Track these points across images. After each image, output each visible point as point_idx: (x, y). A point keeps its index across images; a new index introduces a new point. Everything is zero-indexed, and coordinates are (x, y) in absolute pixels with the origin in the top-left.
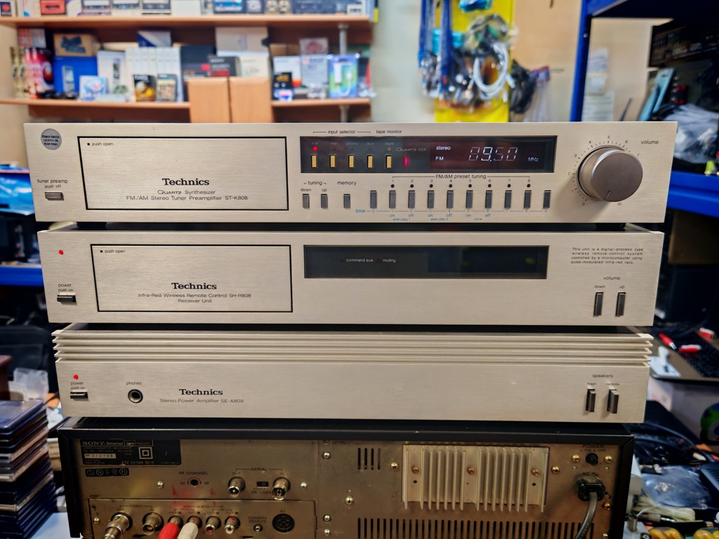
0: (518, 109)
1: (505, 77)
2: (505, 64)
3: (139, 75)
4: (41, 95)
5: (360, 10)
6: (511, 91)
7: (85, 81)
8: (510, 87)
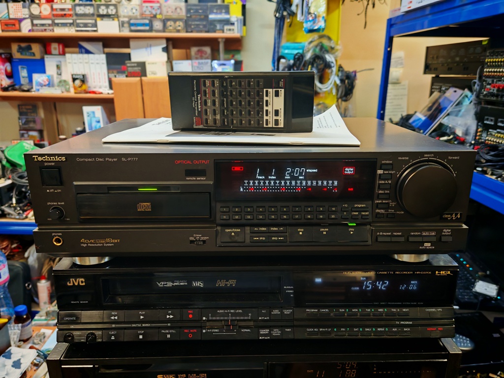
0: (344, 98)
1: (334, 77)
2: (335, 69)
3: (76, 75)
4: (5, 89)
5: (233, 30)
6: (337, 87)
7: (37, 77)
8: (337, 85)
